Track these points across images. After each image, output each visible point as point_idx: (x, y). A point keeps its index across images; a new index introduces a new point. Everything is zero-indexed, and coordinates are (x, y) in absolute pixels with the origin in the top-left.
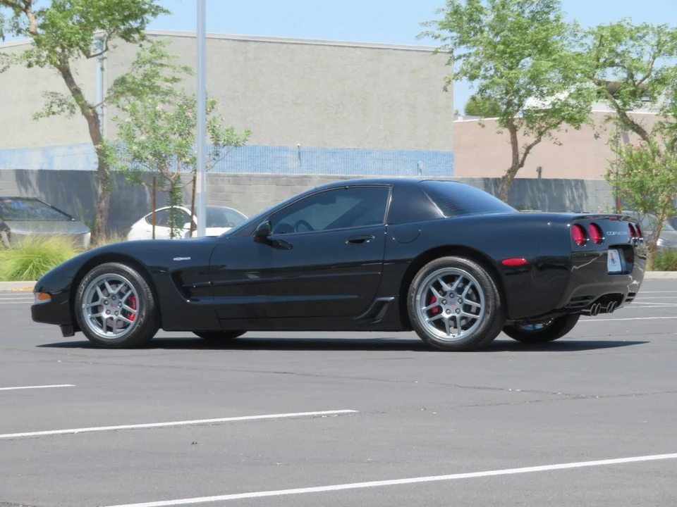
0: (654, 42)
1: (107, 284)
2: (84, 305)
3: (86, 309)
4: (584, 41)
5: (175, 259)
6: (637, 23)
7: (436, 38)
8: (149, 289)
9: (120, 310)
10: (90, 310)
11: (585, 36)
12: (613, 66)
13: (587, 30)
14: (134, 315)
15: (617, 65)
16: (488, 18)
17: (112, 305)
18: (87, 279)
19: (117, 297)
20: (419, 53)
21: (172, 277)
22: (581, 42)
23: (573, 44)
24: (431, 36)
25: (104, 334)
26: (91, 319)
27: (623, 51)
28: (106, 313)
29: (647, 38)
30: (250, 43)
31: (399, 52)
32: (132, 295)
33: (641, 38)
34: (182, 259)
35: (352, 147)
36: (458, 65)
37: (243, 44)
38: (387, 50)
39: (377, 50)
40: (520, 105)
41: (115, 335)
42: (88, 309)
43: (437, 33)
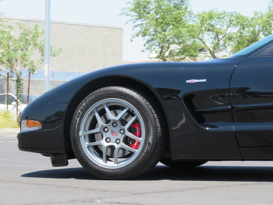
0: (228, 20)
1: (107, 109)
2: (81, 133)
3: (83, 137)
4: (195, 19)
5: (187, 81)
6: (220, 11)
7: (128, 15)
8: (155, 115)
9: (122, 137)
10: (87, 138)
11: (195, 17)
12: (209, 31)
13: (197, 14)
14: (139, 143)
15: (211, 31)
16: (152, 6)
17: (113, 132)
18: (84, 104)
19: (119, 123)
20: (107, 28)
21: (184, 100)
22: (194, 19)
23: (190, 20)
24: (125, 14)
25: (104, 164)
26: (88, 147)
27: (214, 24)
28: (106, 140)
29: (225, 18)
30: (31, 22)
31: (99, 28)
32: (137, 122)
33: (222, 18)
34: (196, 81)
35: (77, 72)
36: (138, 29)
37: (27, 22)
38: (93, 27)
39: (89, 27)
40: (168, 48)
41: (116, 165)
42: (85, 136)
43: (129, 13)
